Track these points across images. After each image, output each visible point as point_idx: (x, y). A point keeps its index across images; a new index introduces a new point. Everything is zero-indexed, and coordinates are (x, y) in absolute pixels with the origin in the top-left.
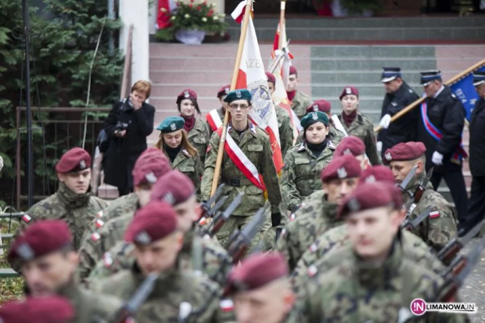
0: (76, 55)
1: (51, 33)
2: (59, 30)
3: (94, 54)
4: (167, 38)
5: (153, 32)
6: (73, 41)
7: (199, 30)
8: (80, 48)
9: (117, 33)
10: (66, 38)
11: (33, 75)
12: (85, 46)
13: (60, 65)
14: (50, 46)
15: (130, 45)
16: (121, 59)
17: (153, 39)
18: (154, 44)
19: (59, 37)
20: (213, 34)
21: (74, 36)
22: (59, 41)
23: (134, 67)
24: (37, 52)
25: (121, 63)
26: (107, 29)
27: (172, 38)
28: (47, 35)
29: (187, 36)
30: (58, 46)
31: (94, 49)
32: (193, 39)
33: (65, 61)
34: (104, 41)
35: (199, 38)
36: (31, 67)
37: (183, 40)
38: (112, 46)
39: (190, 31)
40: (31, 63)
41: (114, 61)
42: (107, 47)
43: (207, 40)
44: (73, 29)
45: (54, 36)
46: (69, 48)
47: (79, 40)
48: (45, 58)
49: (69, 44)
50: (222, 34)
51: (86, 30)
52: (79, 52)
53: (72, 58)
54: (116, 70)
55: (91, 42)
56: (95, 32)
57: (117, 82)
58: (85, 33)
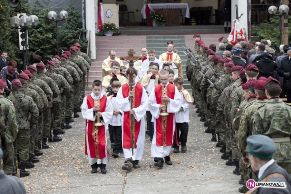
0: (73, 41)
1: (65, 34)
2: (68, 33)
3: (78, 40)
4: (101, 34)
5: (97, 33)
6: (72, 36)
7: (111, 32)
8: (74, 38)
9: (85, 33)
10: (70, 35)
11: (59, 47)
12: (76, 37)
13: (68, 44)
14: (65, 38)
15: (90, 37)
16: (87, 41)
17: (96, 35)
18: (97, 36)
19: (68, 35)
20: (115, 33)
21: (72, 34)
22: (68, 36)
23: (91, 44)
24: (61, 40)
25: (87, 42)
26: (82, 32)
27: (103, 34)
28: (64, 34)
29: (107, 33)
30: (67, 38)
31: (78, 38)
32: (109, 34)
33: (69, 42)
34: (82, 36)
35: (111, 34)
36: (59, 45)
37: (106, 35)
38: (84, 37)
39: (108, 32)
40: (59, 43)
41: (85, 42)
42: (83, 38)
43: (114, 35)
44: (72, 32)
45: (66, 35)
46: (71, 38)
47: (74, 36)
48: (63, 41)
49: (71, 37)
50: (118, 33)
51: (76, 33)
52: (74, 39)
53: (72, 42)
54: (85, 45)
55: (77, 36)
56: (79, 33)
57: (86, 48)
58: (76, 34)
